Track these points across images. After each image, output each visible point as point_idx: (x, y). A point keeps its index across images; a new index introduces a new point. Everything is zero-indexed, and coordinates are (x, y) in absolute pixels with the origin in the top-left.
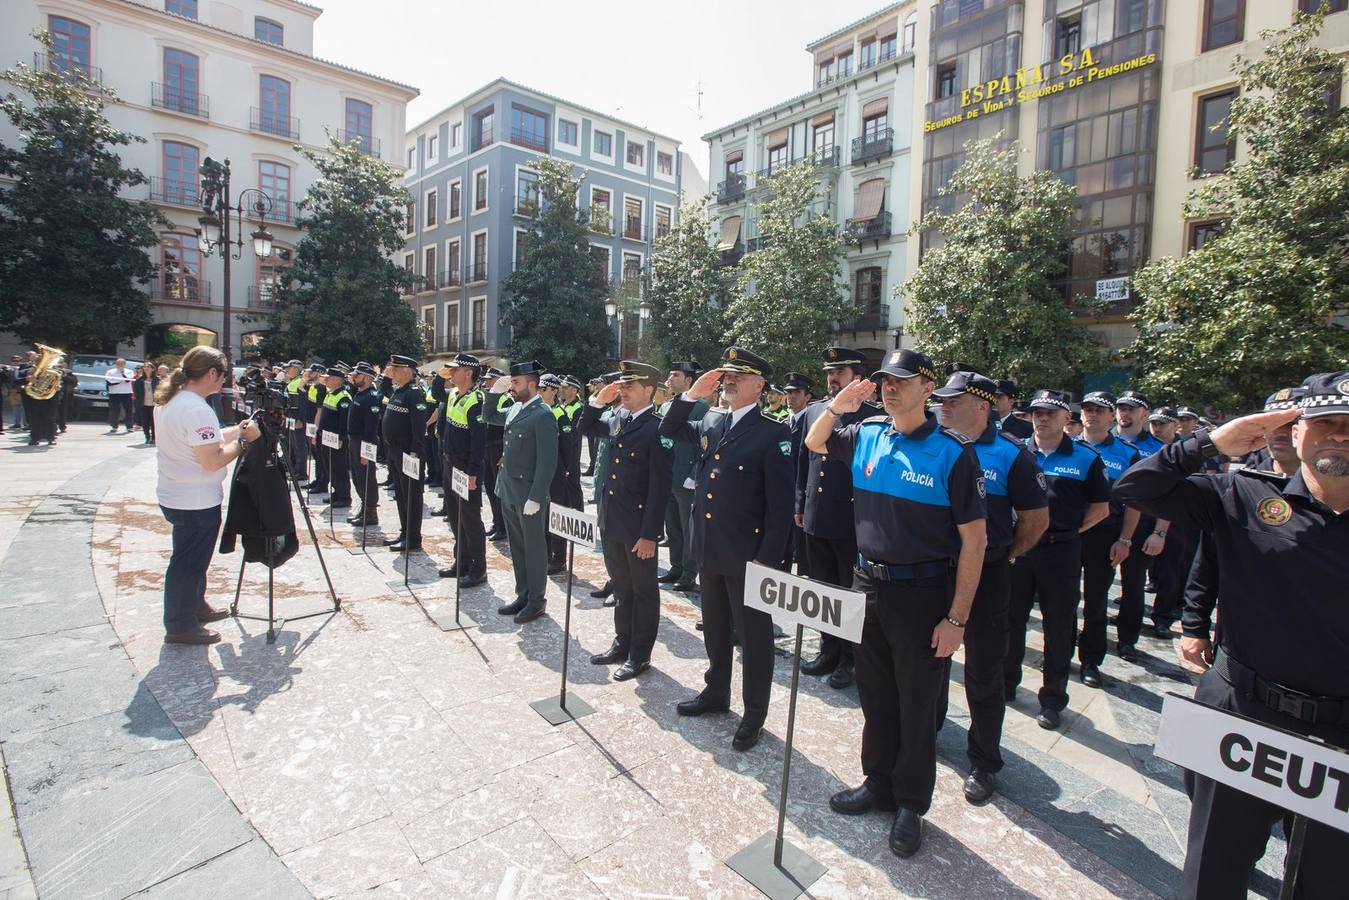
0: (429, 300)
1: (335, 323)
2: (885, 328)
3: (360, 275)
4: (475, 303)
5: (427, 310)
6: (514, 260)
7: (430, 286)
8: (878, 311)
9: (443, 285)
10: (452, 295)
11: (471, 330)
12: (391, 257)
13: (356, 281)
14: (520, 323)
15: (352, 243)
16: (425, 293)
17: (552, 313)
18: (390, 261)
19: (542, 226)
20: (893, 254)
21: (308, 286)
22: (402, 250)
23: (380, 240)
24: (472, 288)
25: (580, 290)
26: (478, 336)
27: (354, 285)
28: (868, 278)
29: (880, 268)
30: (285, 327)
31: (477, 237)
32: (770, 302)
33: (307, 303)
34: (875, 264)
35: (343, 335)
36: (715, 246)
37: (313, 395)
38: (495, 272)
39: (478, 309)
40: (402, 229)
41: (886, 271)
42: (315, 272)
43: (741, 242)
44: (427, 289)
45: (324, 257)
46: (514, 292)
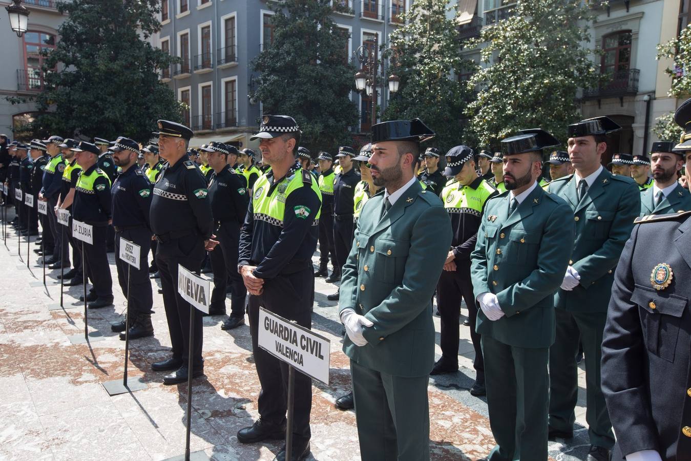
0: (184, 82)
1: (98, 103)
2: (634, 93)
3: (120, 57)
4: (227, 83)
5: (182, 92)
6: (262, 42)
7: (185, 69)
8: (626, 76)
9: (196, 68)
10: (205, 77)
11: (223, 109)
12: (149, 40)
13: (117, 62)
14: (270, 101)
15: (112, 26)
16: (180, 76)
17: (300, 90)
18: (148, 44)
19: (289, 6)
20: (646, 16)
21: (72, 68)
22: (158, 33)
23: (138, 23)
24: (223, 70)
25: (325, 68)
26: (230, 113)
27: (115, 66)
28: (614, 44)
29: (630, 31)
30: (52, 108)
31: (227, 21)
32: (514, 72)
33: (72, 84)
34: (624, 27)
35: (107, 114)
36: (454, 20)
37: (67, 175)
38: (245, 52)
39: (230, 90)
40: (158, 12)
41: (637, 34)
42: (78, 55)
43: (479, 16)
44: (182, 72)
45: (86, 40)
46: (264, 71)
